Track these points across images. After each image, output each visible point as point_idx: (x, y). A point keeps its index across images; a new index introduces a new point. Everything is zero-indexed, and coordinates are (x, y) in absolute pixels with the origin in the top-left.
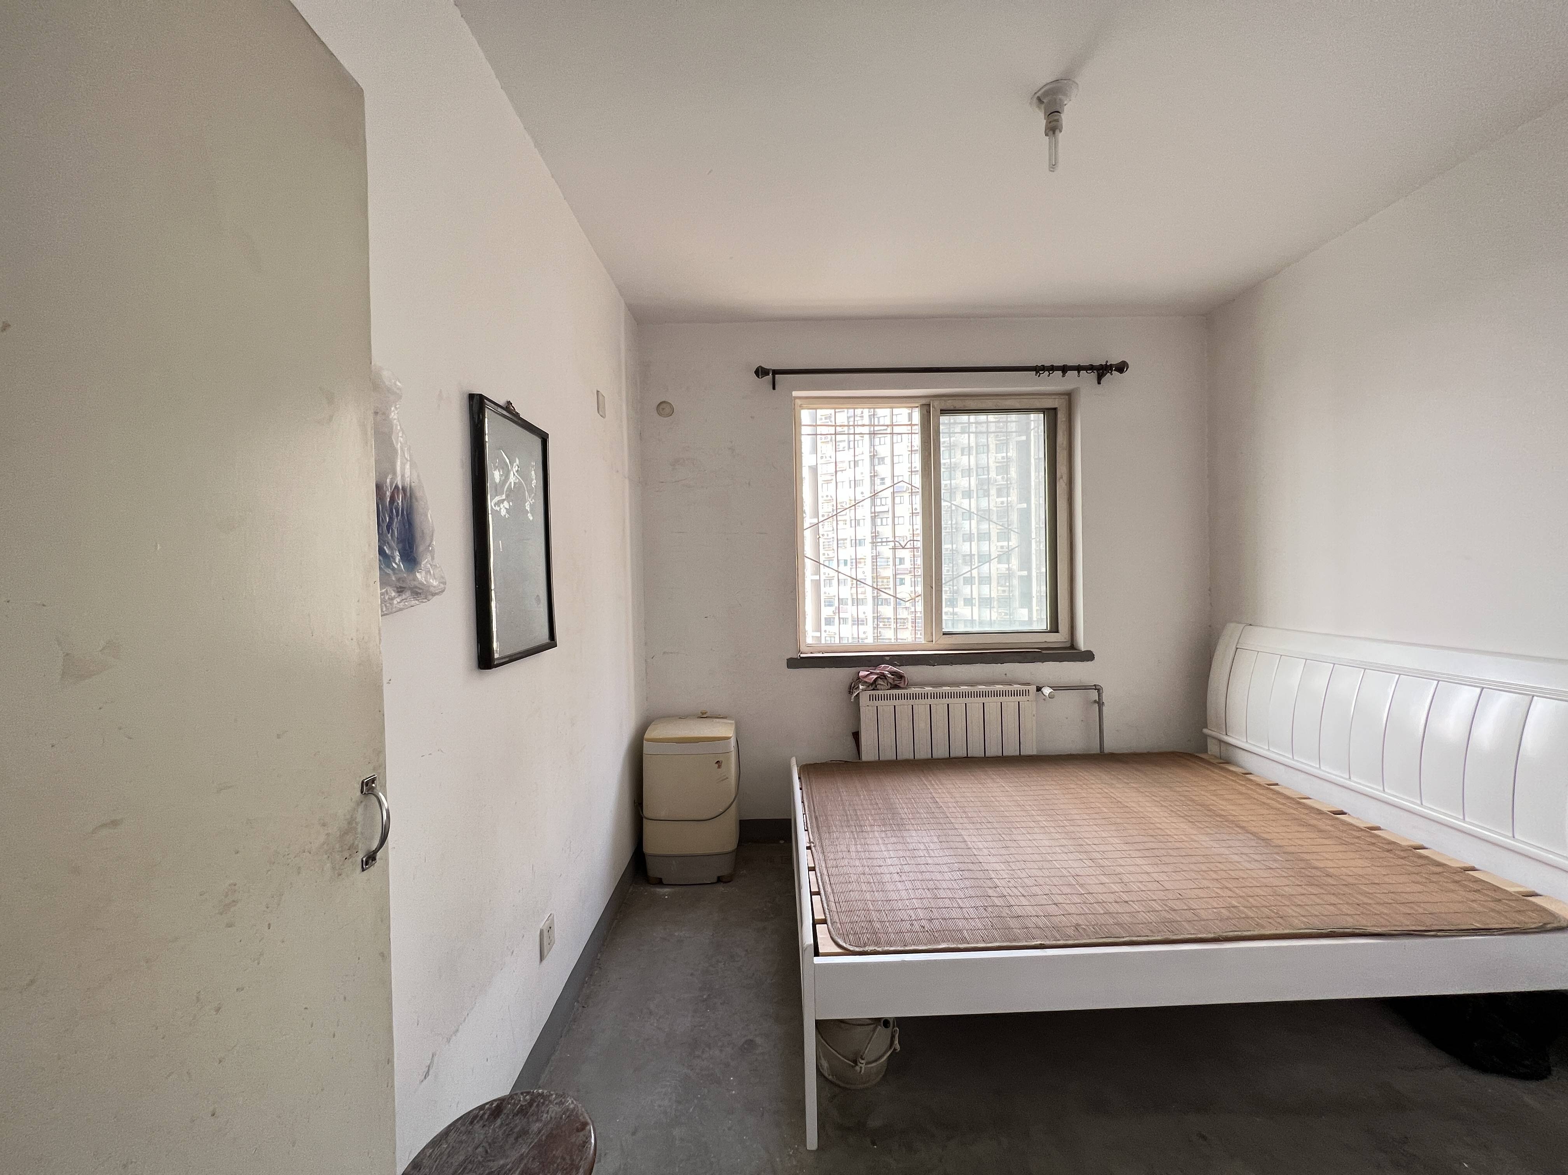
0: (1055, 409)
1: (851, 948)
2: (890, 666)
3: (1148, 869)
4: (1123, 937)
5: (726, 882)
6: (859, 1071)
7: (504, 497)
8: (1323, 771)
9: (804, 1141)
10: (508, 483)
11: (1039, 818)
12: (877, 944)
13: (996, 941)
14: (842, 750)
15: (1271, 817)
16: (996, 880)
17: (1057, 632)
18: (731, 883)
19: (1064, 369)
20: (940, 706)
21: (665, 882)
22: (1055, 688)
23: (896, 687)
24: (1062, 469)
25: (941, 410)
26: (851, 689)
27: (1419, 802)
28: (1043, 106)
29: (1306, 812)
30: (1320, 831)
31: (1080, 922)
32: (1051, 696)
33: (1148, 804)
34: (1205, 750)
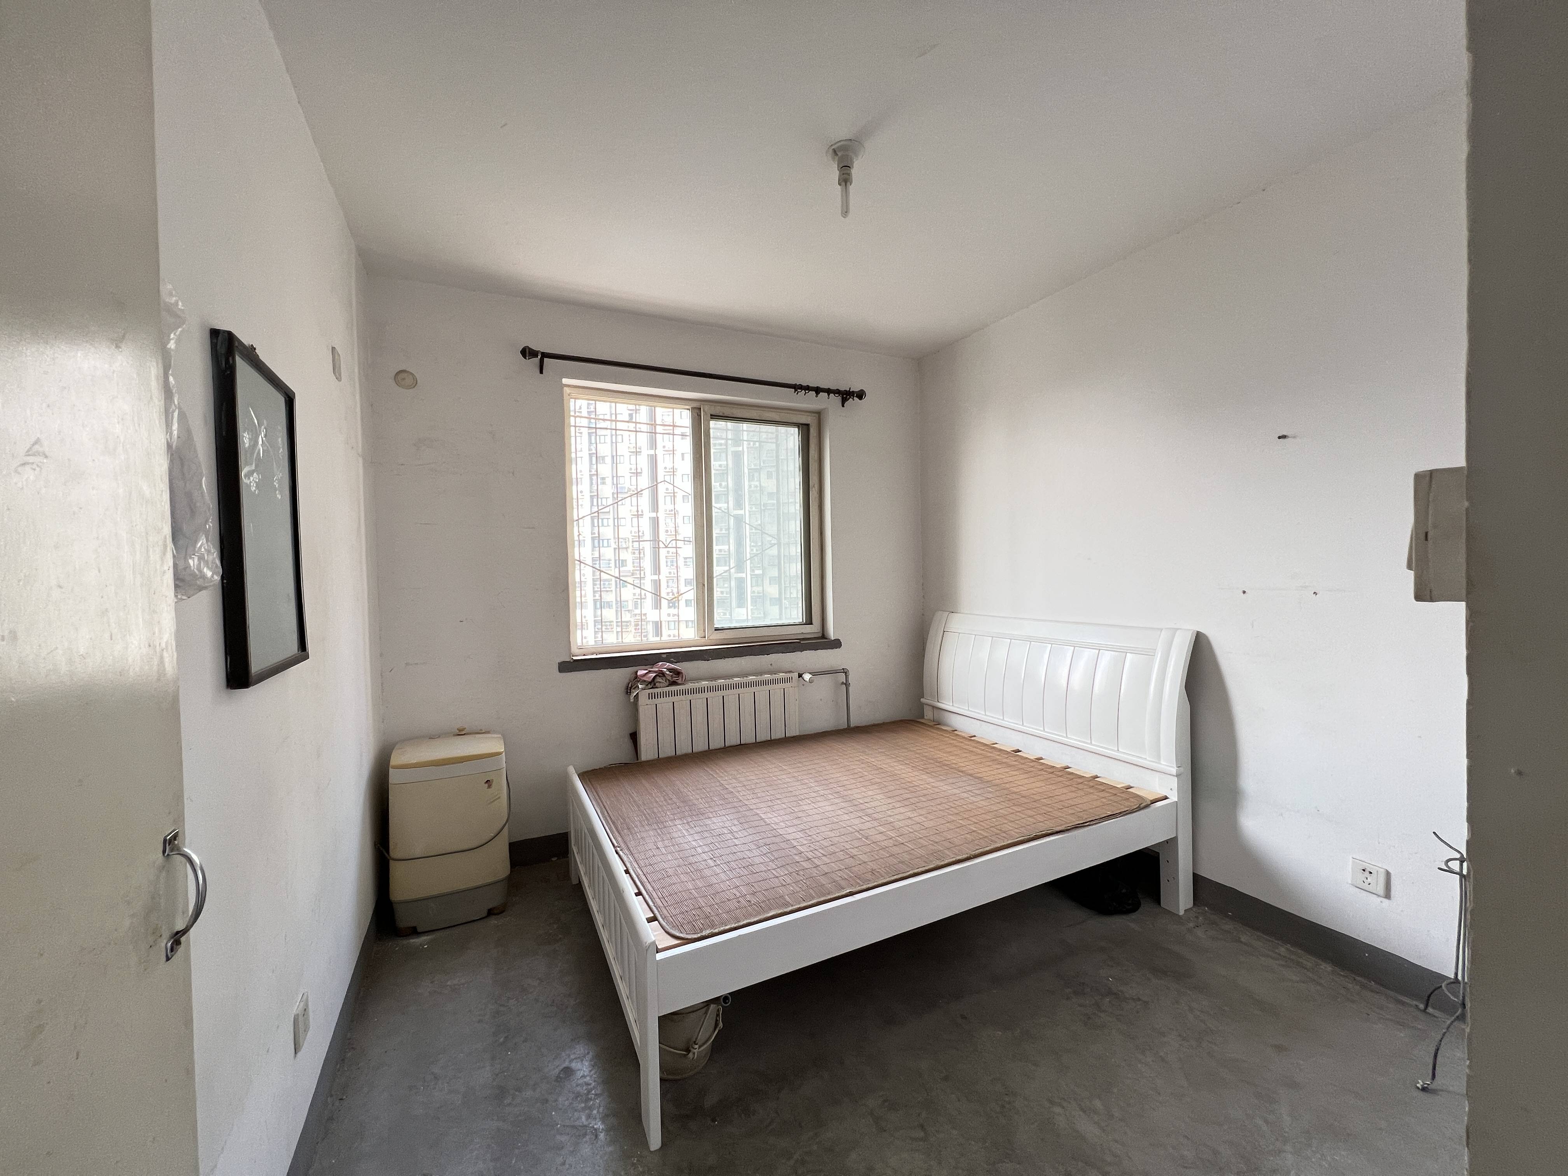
0: (808, 425)
1: (689, 937)
2: (668, 664)
3: (909, 814)
4: (908, 872)
5: (498, 914)
6: (692, 1058)
7: (253, 467)
8: (1006, 721)
9: (645, 1143)
10: (257, 451)
11: (818, 788)
12: (713, 926)
13: (813, 898)
14: (621, 754)
15: (979, 761)
16: (799, 847)
17: (812, 624)
18: (504, 913)
19: (818, 390)
20: (715, 698)
21: (419, 930)
22: (814, 674)
23: (674, 683)
24: (814, 479)
25: (711, 415)
26: (628, 690)
27: (1065, 735)
28: (837, 158)
29: (998, 753)
30: (1010, 766)
31: (875, 867)
32: (811, 681)
33: (895, 764)
34: (923, 717)
